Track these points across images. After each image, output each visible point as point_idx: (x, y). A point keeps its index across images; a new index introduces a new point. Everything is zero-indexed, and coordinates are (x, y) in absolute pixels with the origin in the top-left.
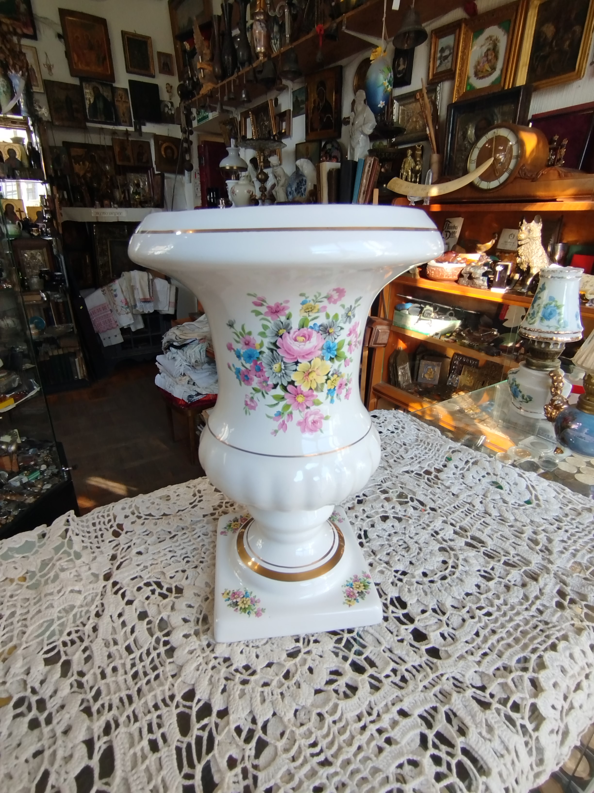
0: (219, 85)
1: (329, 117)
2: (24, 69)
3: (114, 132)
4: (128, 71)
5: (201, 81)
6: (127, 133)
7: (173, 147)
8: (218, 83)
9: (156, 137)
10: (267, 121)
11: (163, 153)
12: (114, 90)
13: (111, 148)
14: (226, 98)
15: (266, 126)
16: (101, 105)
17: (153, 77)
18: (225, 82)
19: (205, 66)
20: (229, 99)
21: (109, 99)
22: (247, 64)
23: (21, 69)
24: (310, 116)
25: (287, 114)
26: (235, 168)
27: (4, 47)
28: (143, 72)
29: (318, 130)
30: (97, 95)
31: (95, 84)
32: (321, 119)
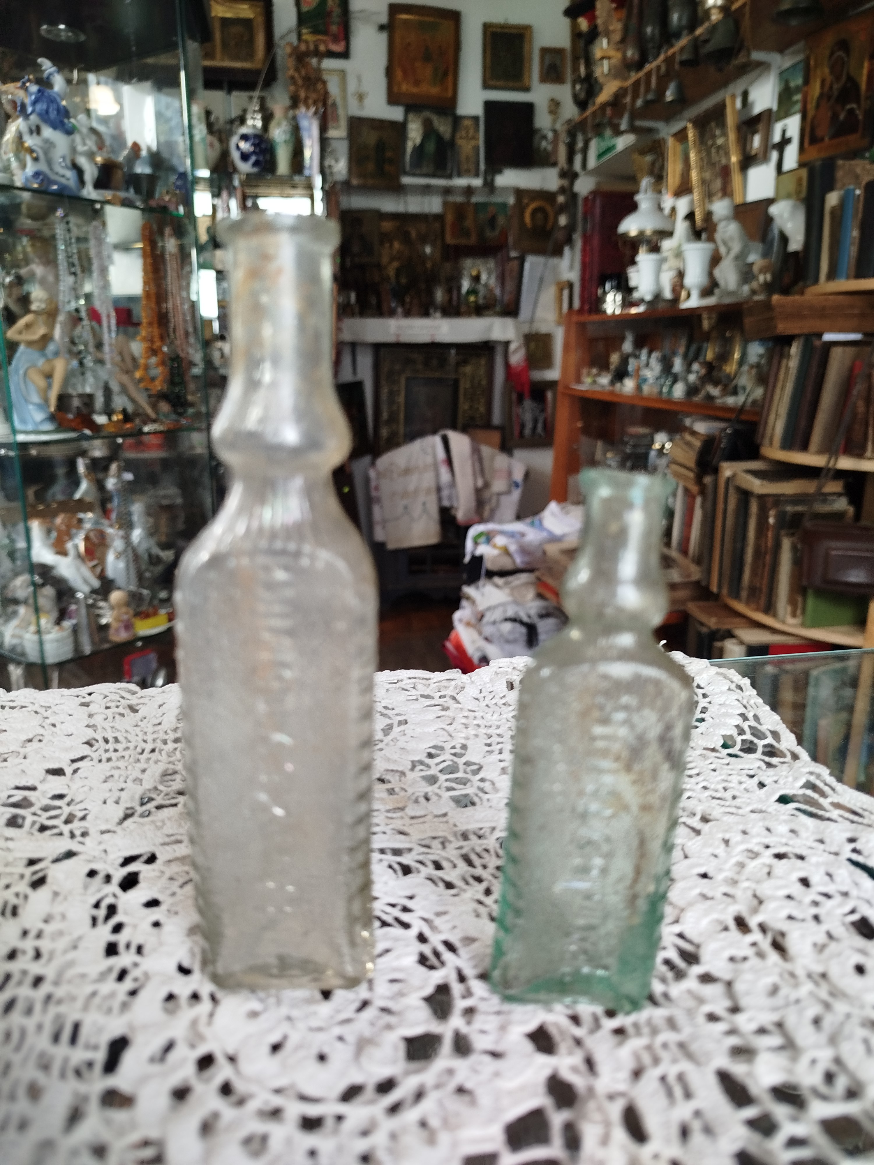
0: (629, 82)
1: (851, 112)
2: (320, 104)
3: (447, 191)
4: (486, 86)
5: (601, 80)
6: (469, 191)
7: (548, 208)
8: (629, 77)
9: (519, 193)
10: (721, 136)
11: (527, 219)
12: (457, 121)
13: (439, 218)
14: (639, 103)
15: (719, 148)
16: (431, 147)
17: (527, 89)
18: (641, 74)
19: (612, 53)
20: (647, 103)
21: (447, 136)
22: (685, 32)
23: (315, 103)
24: (811, 113)
25: (764, 119)
26: (648, 232)
27: (297, 76)
28: (511, 84)
29: (827, 139)
30: (429, 131)
31: (427, 114)
32: (835, 116)
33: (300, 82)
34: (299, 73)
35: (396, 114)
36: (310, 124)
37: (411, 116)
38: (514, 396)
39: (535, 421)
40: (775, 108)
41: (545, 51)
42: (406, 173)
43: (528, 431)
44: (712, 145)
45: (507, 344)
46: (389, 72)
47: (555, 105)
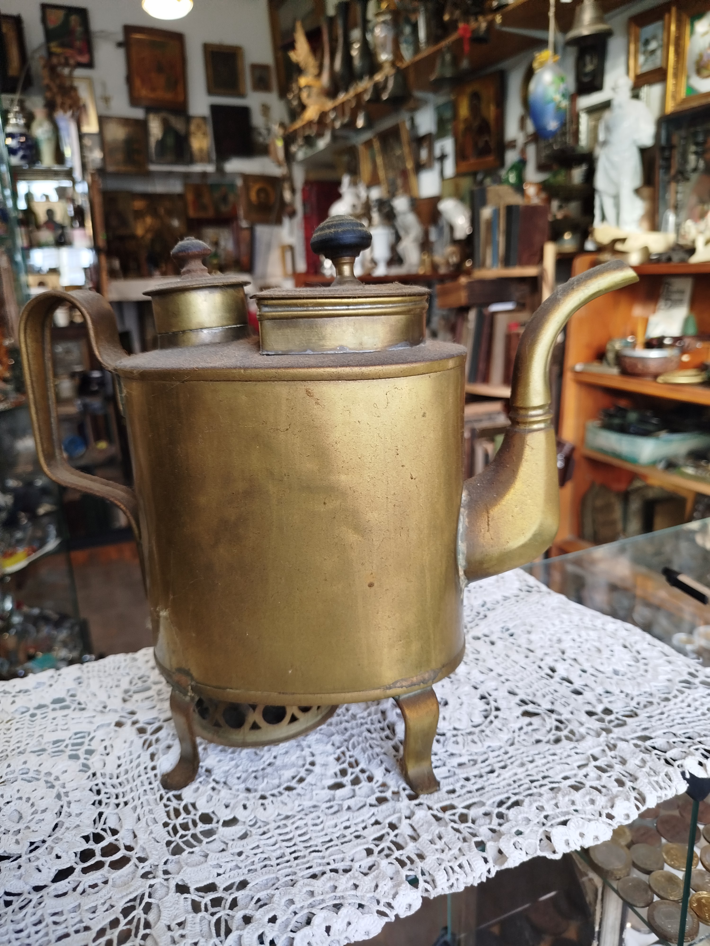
0: (329, 107)
1: (486, 141)
2: (74, 108)
3: (186, 176)
4: (210, 92)
6: (204, 175)
7: (269, 188)
8: (327, 103)
9: (246, 177)
10: (398, 149)
11: (253, 197)
12: (188, 119)
13: (181, 196)
15: (397, 157)
16: (170, 141)
17: (243, 96)
18: (337, 102)
20: (344, 125)
21: (181, 130)
22: (366, 76)
23: (71, 107)
24: (460, 139)
25: (427, 139)
27: (52, 85)
28: (229, 91)
29: (472, 158)
30: (167, 128)
31: (164, 114)
32: (476, 144)
33: (55, 90)
34: (53, 82)
35: (138, 113)
36: (69, 125)
37: (151, 117)
40: (434, 131)
41: (254, 67)
42: (152, 162)
44: (392, 155)
46: (129, 80)
47: (266, 109)
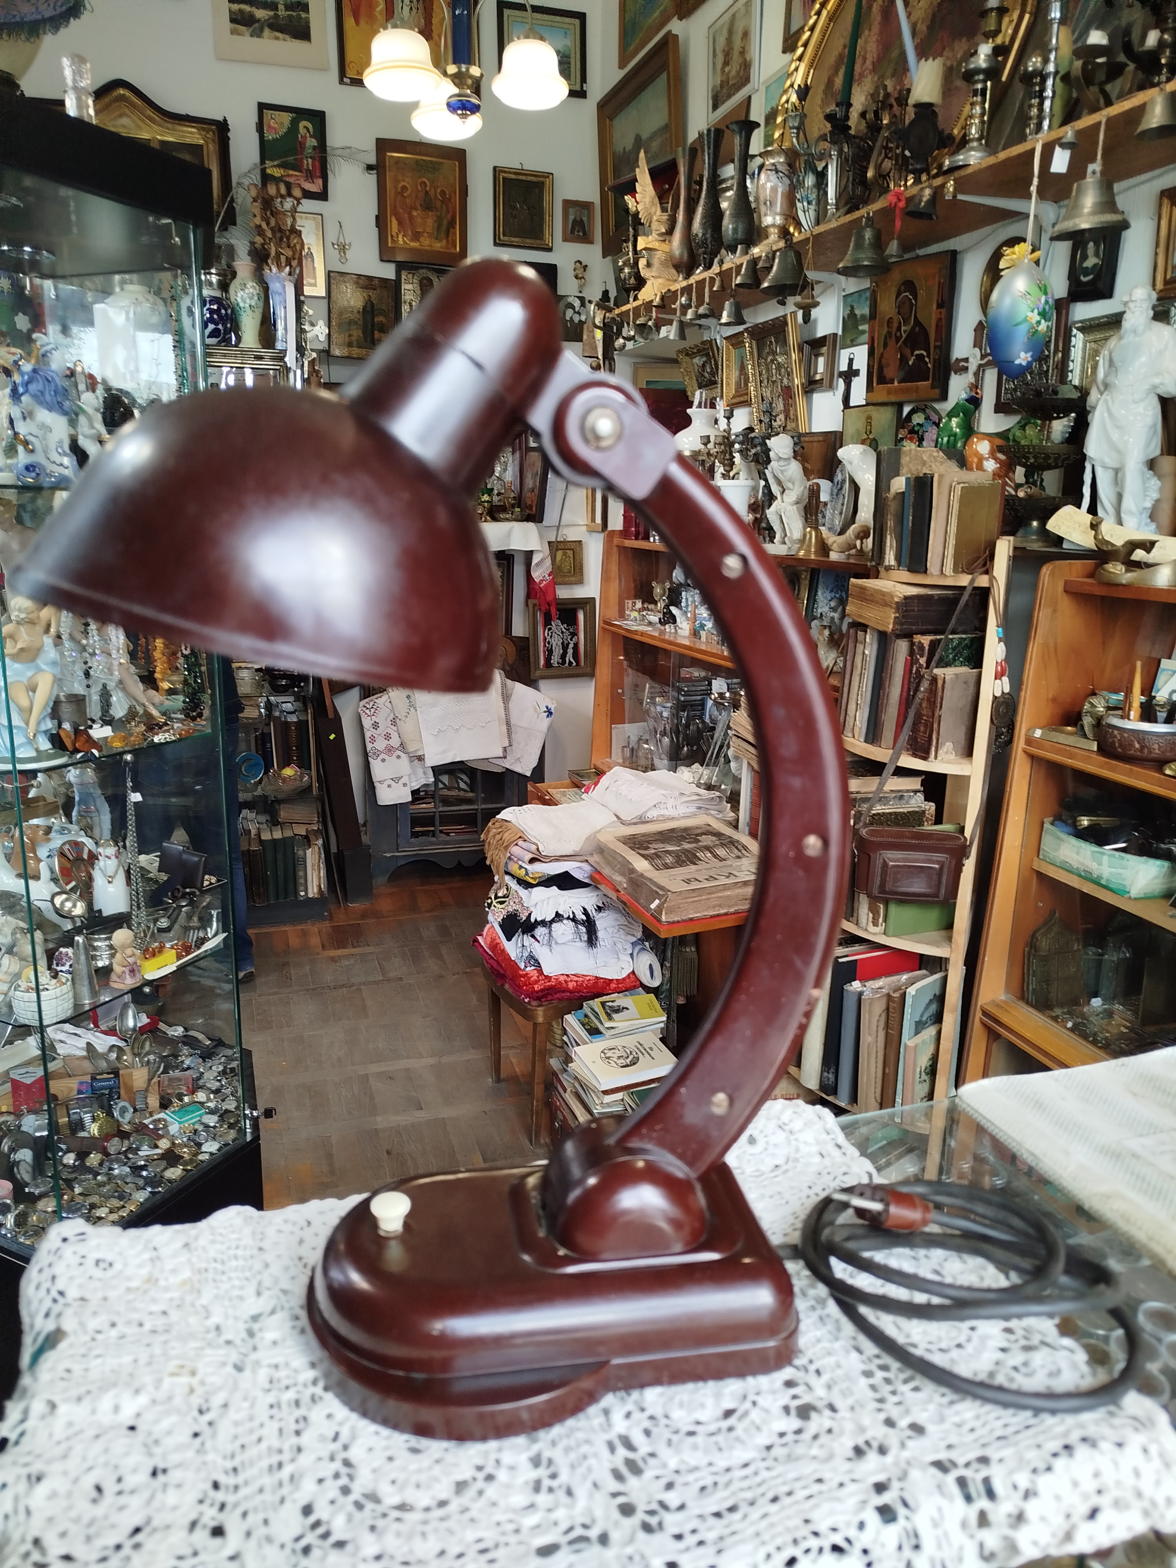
0: (679, 286)
1: (920, 357)
4: (498, 243)
5: (644, 273)
8: (678, 279)
17: (549, 249)
18: (692, 280)
19: (655, 245)
22: (740, 247)
24: (878, 350)
25: (829, 342)
27: (264, 225)
28: (528, 241)
29: (896, 384)
31: (424, 273)
32: (903, 360)
33: (269, 234)
34: (268, 224)
35: (388, 271)
36: (284, 287)
37: (405, 276)
38: (540, 617)
39: (565, 647)
40: (840, 333)
41: (568, 204)
43: (555, 659)
44: (772, 361)
45: (529, 554)
46: (380, 220)
47: (582, 267)
